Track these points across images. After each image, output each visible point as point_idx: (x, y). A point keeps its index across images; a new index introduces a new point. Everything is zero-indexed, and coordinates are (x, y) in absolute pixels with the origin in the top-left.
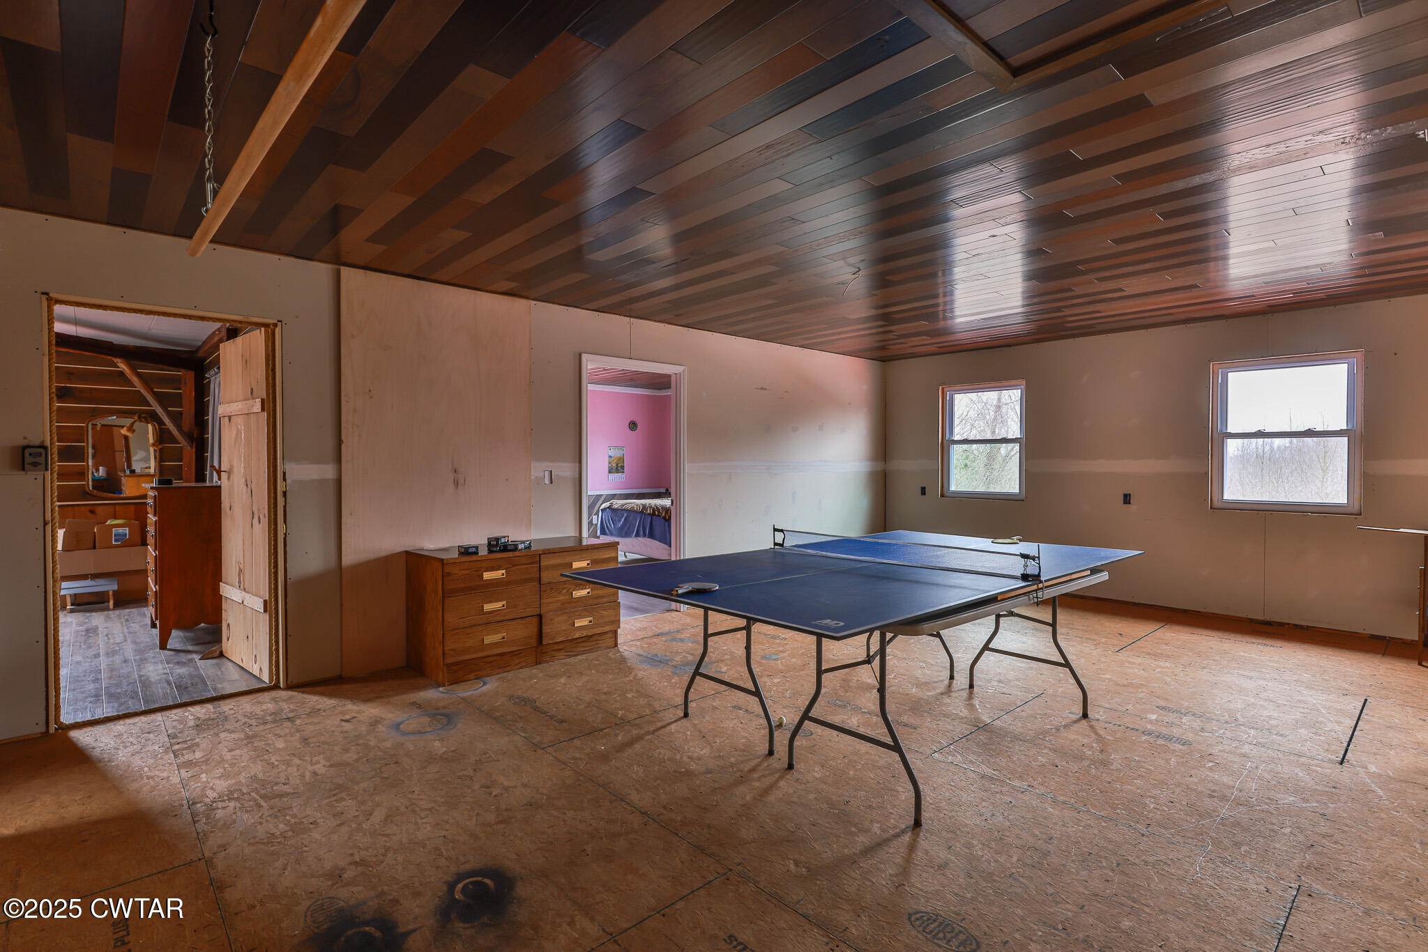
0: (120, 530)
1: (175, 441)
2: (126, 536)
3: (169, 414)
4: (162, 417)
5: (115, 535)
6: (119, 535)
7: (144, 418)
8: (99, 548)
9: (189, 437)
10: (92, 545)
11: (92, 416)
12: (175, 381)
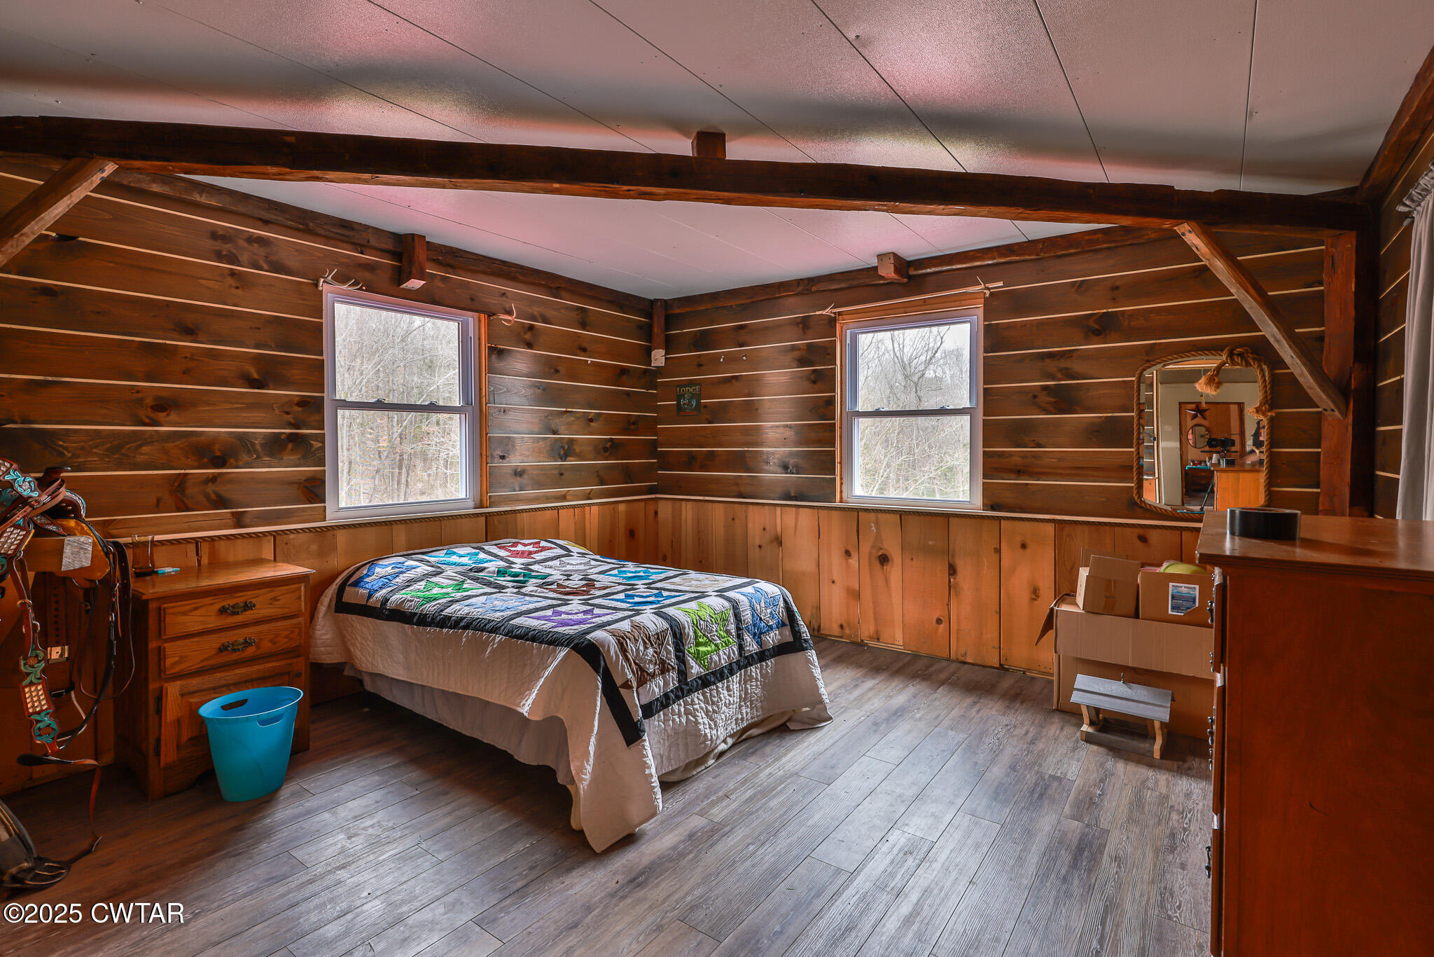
0: (1184, 589)
1: (1304, 399)
2: (1194, 602)
3: (1294, 340)
4: (1276, 346)
5: (1173, 597)
6: (1182, 598)
7: (1240, 355)
8: (1142, 619)
9: (1340, 389)
10: (1132, 610)
11: (1148, 361)
12: (1311, 269)
